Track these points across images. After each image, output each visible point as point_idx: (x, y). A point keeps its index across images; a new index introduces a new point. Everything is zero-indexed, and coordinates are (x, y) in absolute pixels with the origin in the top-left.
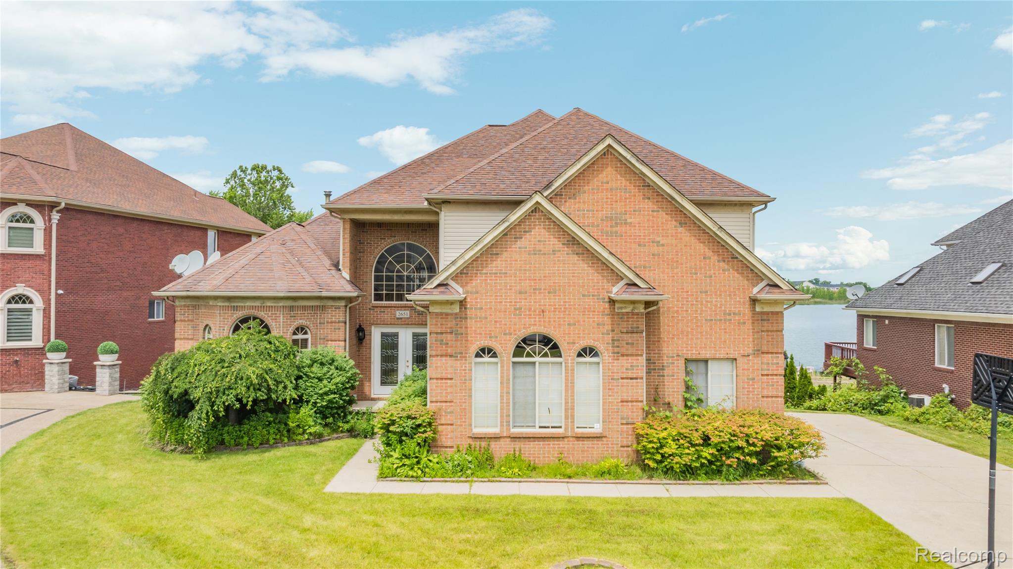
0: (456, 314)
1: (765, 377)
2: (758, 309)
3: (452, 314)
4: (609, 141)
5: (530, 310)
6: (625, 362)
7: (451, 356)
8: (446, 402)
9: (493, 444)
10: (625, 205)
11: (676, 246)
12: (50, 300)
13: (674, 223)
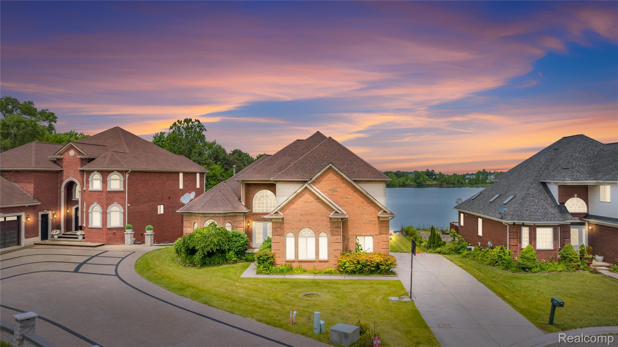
0: (281, 222)
1: (383, 242)
2: (380, 219)
3: (279, 222)
4: (330, 165)
5: (304, 220)
6: (335, 237)
7: (279, 235)
8: (277, 250)
9: (293, 264)
10: (336, 185)
11: (353, 198)
12: (125, 208)
13: (352, 191)
